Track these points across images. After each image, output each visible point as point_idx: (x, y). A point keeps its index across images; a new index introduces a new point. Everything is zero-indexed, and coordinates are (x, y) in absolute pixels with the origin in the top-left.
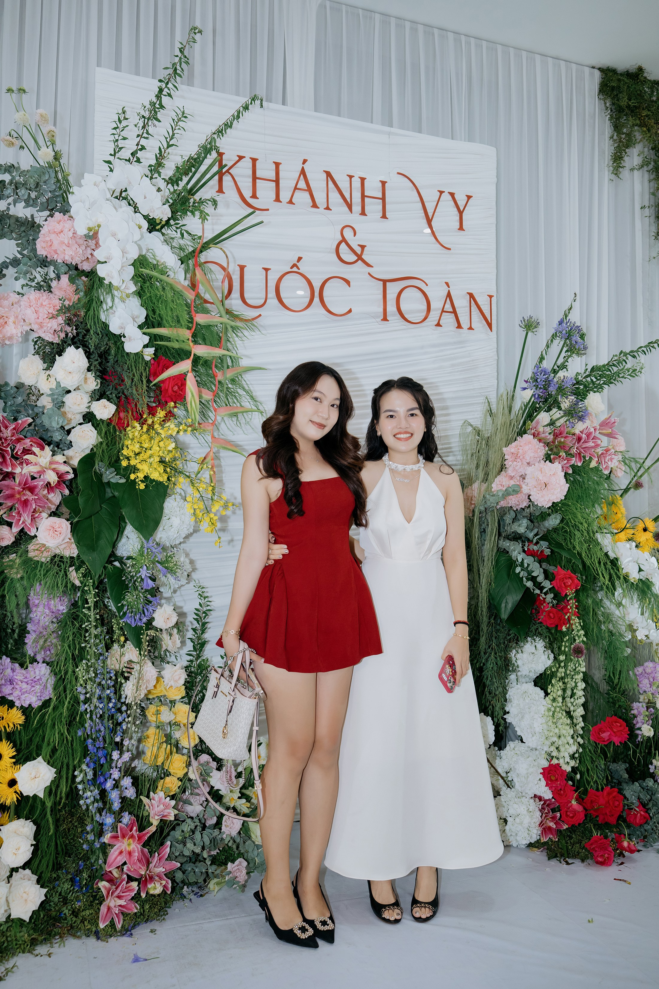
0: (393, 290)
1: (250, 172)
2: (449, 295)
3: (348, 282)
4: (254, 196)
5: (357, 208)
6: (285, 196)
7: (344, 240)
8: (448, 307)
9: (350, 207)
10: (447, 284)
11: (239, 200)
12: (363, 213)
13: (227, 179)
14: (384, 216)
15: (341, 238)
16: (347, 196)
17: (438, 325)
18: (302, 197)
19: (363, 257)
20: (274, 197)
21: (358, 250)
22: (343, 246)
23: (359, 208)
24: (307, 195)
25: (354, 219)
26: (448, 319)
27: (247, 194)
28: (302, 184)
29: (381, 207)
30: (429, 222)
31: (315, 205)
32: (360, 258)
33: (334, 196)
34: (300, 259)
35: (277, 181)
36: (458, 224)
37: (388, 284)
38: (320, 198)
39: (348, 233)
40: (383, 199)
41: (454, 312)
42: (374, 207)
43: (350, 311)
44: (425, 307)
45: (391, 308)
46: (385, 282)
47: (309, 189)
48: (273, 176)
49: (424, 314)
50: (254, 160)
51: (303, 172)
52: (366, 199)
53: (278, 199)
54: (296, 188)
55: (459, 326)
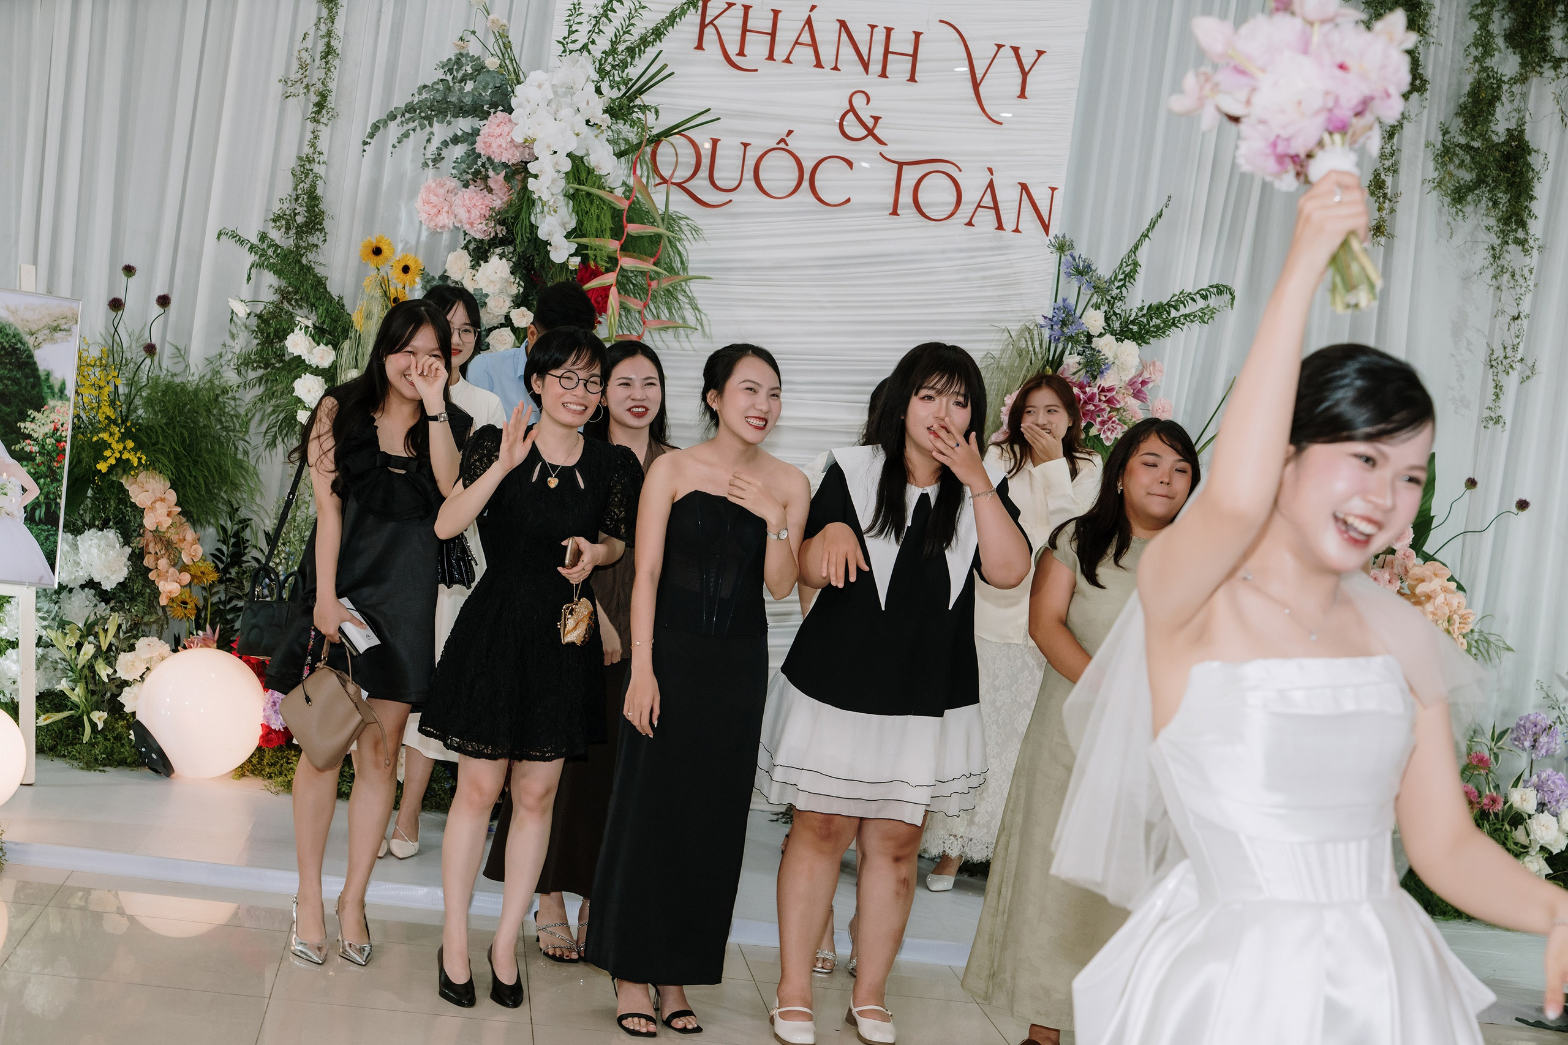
0: (910, 176)
1: (740, 22)
2: (991, 185)
3: (850, 164)
4: (741, 53)
5: (875, 67)
6: (781, 52)
7: (852, 109)
8: (988, 201)
9: (866, 66)
10: (990, 170)
11: (722, 58)
12: (883, 75)
13: (709, 31)
14: (912, 79)
15: (848, 107)
16: (864, 51)
17: (970, 224)
18: (805, 54)
19: (876, 131)
20: (767, 53)
21: (870, 123)
22: (851, 115)
23: (879, 68)
24: (811, 50)
25: (871, 82)
26: (987, 218)
27: (733, 49)
28: (806, 37)
29: (909, 66)
30: (976, 85)
31: (819, 65)
32: (871, 132)
33: (847, 51)
34: (790, 132)
35: (773, 35)
36: (1019, 88)
37: (904, 167)
38: (827, 54)
39: (859, 102)
40: (915, 56)
41: (996, 208)
42: (899, 67)
43: (848, 200)
44: (953, 199)
45: (906, 198)
46: (901, 165)
47: (814, 44)
48: (767, 26)
49: (952, 208)
50: (747, 8)
51: (809, 22)
52: (890, 56)
53: (771, 57)
54: (796, 43)
55: (1000, 227)
